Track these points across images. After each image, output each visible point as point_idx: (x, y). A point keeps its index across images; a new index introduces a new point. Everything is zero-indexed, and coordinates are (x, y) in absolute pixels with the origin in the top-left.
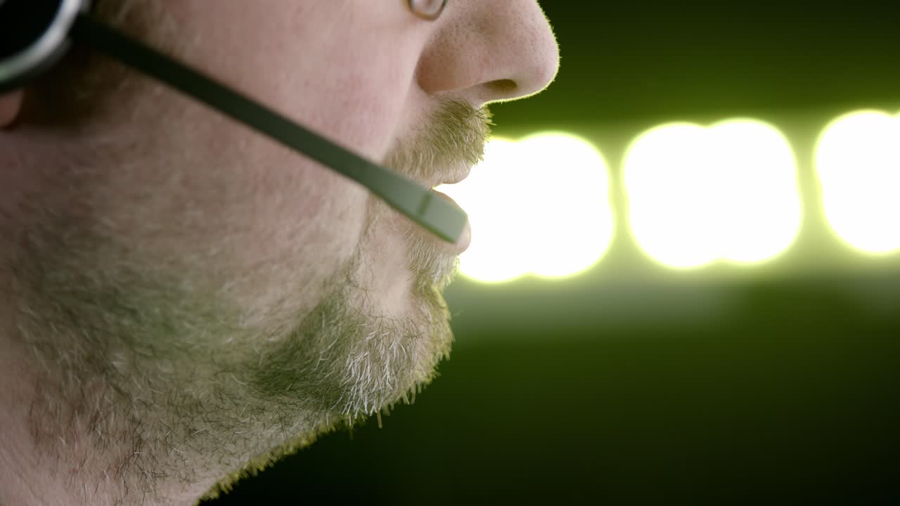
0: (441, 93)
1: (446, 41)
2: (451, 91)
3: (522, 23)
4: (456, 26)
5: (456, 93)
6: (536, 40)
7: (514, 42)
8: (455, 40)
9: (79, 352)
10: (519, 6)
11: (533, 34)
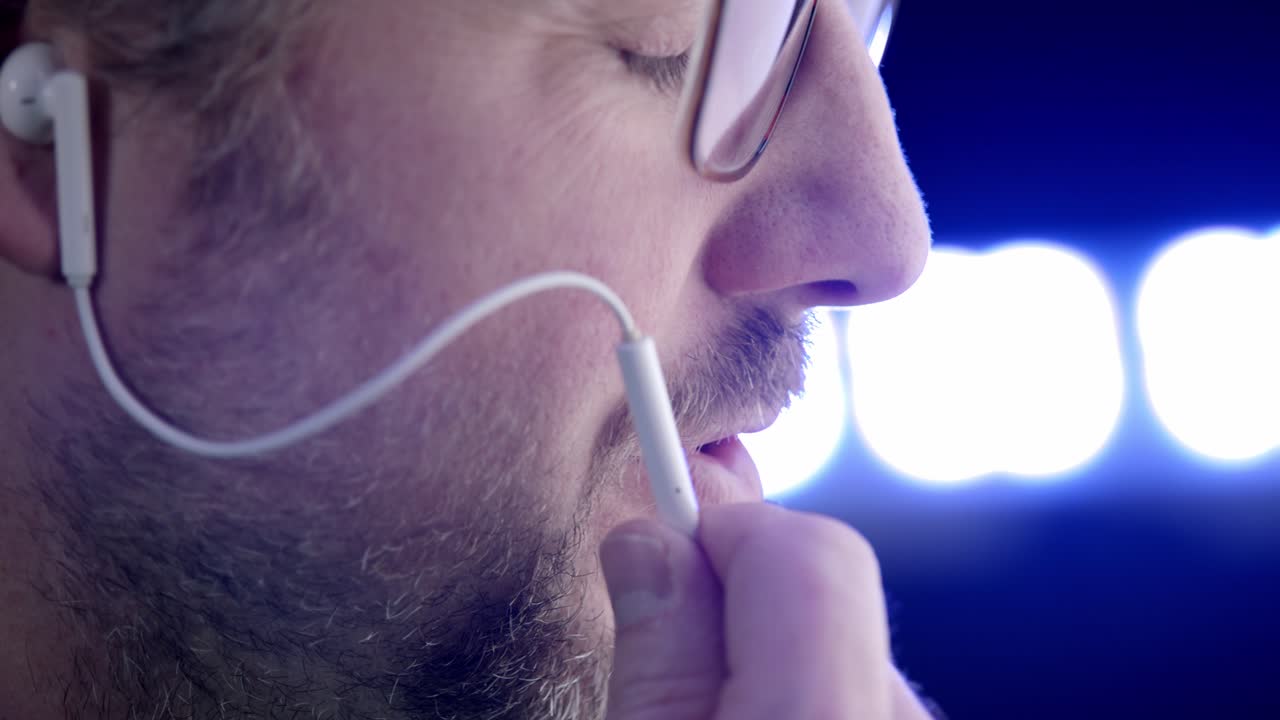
0: (740, 294)
1: (751, 214)
2: (756, 292)
3: (874, 196)
4: (771, 192)
5: (762, 293)
6: (894, 224)
7: (858, 226)
8: (766, 214)
9: (140, 627)
10: (874, 169)
11: (890, 215)
